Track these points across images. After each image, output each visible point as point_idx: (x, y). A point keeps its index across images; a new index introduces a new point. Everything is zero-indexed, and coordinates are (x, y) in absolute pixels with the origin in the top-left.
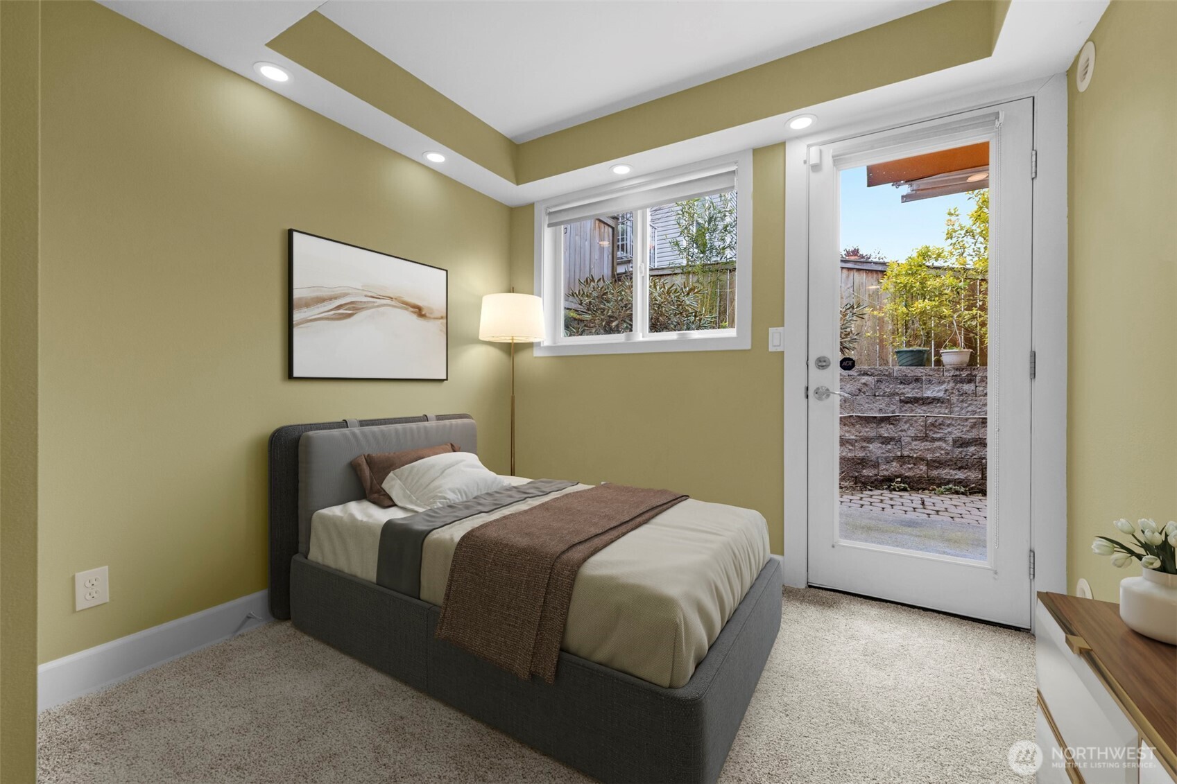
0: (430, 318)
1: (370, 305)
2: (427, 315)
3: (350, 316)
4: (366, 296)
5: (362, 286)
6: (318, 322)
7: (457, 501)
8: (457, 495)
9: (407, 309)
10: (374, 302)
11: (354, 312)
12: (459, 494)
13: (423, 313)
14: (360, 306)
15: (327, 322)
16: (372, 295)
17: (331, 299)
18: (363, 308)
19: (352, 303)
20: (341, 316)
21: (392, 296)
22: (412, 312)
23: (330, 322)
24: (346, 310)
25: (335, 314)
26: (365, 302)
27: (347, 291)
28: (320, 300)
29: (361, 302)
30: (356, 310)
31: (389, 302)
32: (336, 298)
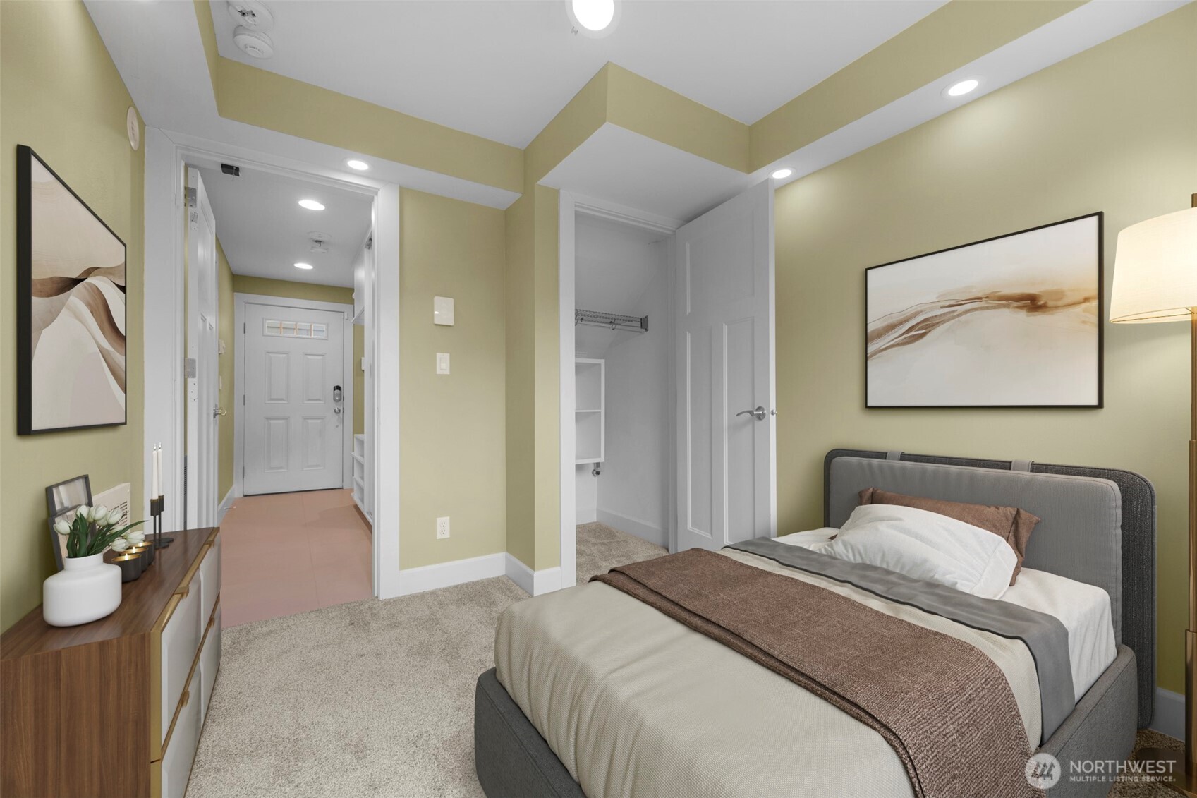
0: (1057, 307)
1: (949, 316)
2: (1050, 303)
3: (922, 336)
4: (942, 308)
5: (937, 298)
6: (889, 350)
7: (846, 559)
8: (847, 551)
9: (1007, 306)
10: (954, 311)
11: (927, 330)
12: (850, 551)
13: (1041, 303)
14: (934, 322)
15: (896, 348)
16: (952, 303)
17: (901, 323)
18: (938, 323)
19: (925, 320)
20: (913, 338)
21: (980, 295)
22: (1018, 307)
23: (899, 348)
24: (917, 330)
25: (905, 338)
26: (941, 315)
27: (919, 309)
28: (891, 327)
29: (936, 316)
30: (930, 327)
31: (976, 305)
32: (906, 320)
